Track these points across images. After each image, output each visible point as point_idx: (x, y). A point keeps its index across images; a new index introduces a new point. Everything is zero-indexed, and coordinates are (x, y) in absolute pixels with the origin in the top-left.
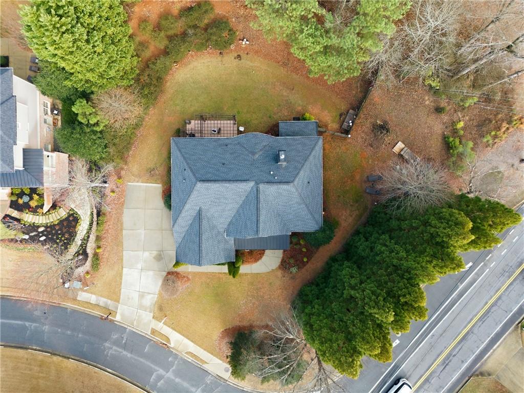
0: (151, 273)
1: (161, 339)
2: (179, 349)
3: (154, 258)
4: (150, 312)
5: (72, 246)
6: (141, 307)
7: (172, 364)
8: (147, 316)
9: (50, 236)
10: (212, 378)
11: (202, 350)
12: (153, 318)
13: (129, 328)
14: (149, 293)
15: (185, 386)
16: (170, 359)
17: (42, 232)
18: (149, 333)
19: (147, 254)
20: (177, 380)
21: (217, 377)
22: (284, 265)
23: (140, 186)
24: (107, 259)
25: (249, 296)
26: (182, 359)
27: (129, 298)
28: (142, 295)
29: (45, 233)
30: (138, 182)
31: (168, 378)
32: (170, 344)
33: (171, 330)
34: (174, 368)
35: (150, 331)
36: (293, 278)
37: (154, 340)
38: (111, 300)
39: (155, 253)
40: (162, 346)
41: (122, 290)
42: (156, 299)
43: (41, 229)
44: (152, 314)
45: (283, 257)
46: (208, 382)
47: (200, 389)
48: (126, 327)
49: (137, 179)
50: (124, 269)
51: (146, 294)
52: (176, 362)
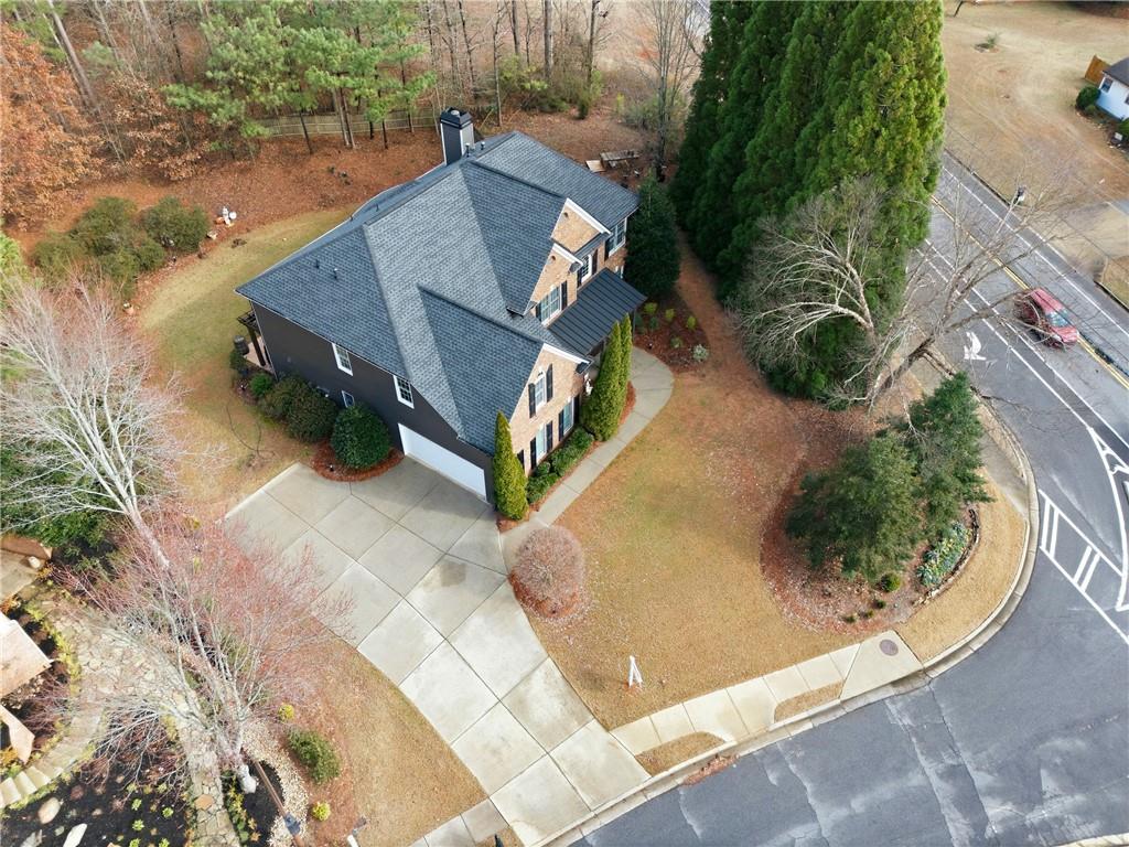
0: (476, 621)
1: (689, 755)
2: (754, 731)
3: (445, 584)
4: (583, 723)
5: (197, 788)
6: (549, 737)
7: (791, 785)
8: (589, 743)
9: (98, 812)
10: (900, 705)
11: (793, 668)
12: (607, 729)
13: (586, 831)
14: (527, 678)
15: (889, 796)
16: (773, 778)
17: (60, 818)
18: (647, 779)
19: (418, 596)
20: (858, 804)
21: (902, 689)
22: (678, 361)
23: (252, 504)
24: (332, 715)
25: (702, 453)
26: (793, 743)
27: (495, 752)
28: (518, 706)
29: (73, 813)
30: (238, 501)
31: (836, 826)
32: (721, 741)
33: (678, 708)
34: (809, 786)
35: (641, 769)
36: (717, 366)
37: (679, 781)
38: (457, 812)
39: (434, 574)
40: (714, 773)
41: (457, 748)
42: (558, 674)
43: (49, 812)
44: (594, 725)
45: (658, 356)
46: (907, 721)
47: (921, 758)
48: (578, 837)
49: (232, 499)
50: (402, 688)
51: (522, 688)
52: (792, 767)
